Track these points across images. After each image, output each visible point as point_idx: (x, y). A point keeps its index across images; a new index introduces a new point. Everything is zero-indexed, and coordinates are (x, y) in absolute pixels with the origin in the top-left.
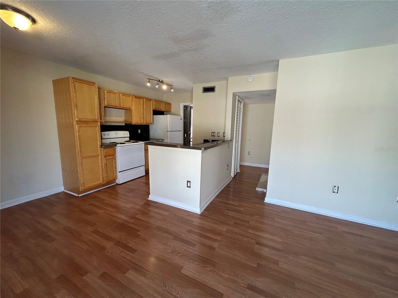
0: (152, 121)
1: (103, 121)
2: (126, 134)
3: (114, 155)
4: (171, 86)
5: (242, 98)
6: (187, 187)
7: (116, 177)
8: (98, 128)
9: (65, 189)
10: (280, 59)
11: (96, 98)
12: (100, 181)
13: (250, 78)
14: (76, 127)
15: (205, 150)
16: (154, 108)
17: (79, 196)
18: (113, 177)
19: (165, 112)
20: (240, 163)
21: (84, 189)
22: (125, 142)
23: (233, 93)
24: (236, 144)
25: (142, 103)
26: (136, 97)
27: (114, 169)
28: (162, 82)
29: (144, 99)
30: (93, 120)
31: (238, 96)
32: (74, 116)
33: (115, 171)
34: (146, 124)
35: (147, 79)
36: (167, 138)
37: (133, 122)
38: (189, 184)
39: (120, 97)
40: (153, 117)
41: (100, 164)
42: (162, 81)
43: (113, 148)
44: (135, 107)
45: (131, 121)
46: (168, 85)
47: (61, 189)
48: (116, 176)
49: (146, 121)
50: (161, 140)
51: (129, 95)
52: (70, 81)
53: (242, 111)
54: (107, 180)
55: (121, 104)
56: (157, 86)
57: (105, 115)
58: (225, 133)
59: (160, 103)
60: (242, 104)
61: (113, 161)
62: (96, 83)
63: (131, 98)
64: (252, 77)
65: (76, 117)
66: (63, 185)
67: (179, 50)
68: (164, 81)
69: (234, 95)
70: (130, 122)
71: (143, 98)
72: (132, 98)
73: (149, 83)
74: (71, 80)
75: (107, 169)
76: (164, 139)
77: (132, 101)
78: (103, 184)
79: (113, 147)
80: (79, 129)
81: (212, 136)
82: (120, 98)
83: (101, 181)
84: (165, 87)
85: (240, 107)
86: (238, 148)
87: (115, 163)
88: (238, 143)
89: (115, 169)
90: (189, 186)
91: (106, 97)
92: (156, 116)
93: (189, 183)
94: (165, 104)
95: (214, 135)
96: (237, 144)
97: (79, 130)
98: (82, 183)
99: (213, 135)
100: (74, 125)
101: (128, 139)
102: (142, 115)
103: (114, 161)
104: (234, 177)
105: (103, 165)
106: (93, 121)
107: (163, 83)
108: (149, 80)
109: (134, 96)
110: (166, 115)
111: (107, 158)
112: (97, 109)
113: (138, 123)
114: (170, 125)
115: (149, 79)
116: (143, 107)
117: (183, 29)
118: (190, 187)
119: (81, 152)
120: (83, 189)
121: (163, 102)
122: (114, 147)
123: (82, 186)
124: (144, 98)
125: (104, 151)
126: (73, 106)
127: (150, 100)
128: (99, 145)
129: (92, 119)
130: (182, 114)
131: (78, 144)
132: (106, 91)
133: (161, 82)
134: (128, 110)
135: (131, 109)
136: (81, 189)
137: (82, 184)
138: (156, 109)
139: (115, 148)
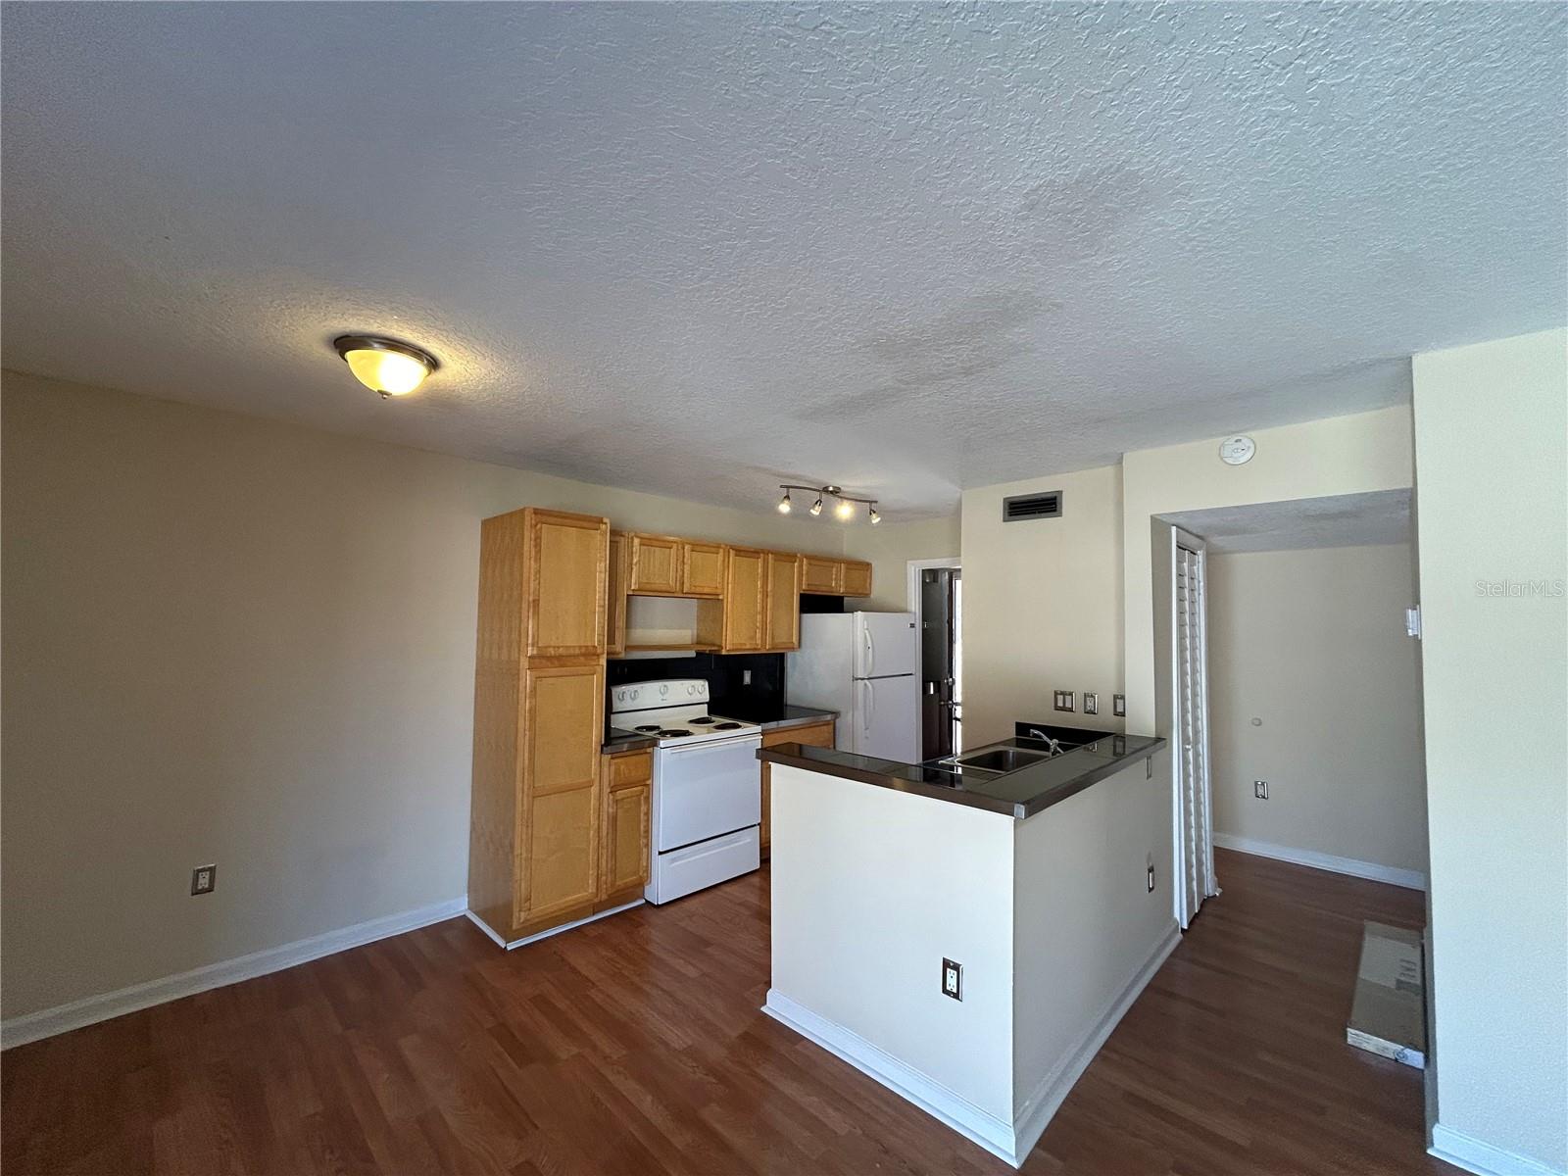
0: (795, 640)
1: (619, 647)
2: (697, 691)
3: (648, 782)
4: (871, 502)
5: (1195, 531)
6: (943, 992)
7: (645, 874)
8: (599, 678)
9: (470, 908)
10: (1414, 353)
11: (600, 572)
12: (587, 892)
13: (1240, 449)
14: (527, 678)
15: (1029, 813)
16: (804, 587)
17: (509, 949)
18: (635, 873)
19: (845, 599)
20: (1214, 839)
21: (528, 920)
22: (690, 728)
23: (1152, 517)
24: (1185, 751)
25: (760, 571)
26: (740, 552)
27: (643, 841)
28: (836, 492)
29: (770, 555)
30: (583, 650)
31: (1178, 527)
32: (523, 640)
33: (645, 850)
34: (773, 648)
35: (781, 487)
36: (854, 708)
37: (724, 645)
38: (955, 976)
39: (684, 557)
40: (800, 619)
41: (593, 821)
42: (834, 487)
43: (646, 753)
44: (733, 588)
45: (717, 642)
46: (856, 500)
47: (458, 905)
48: (648, 870)
49: (773, 639)
50: (829, 717)
51: (715, 547)
52: (526, 523)
53: (1202, 591)
54: (613, 885)
55: (686, 581)
56: (817, 508)
57: (628, 625)
58: (1123, 698)
59: (831, 564)
60: (1200, 556)
61: (640, 805)
62: (605, 520)
63: (720, 557)
64: (1244, 440)
65: (530, 641)
66: (466, 889)
67: (899, 381)
68: (842, 488)
69: (1159, 527)
70: (714, 645)
71: (764, 553)
72: (727, 554)
73: (786, 501)
74: (529, 519)
75: (614, 839)
76: (841, 710)
77: (724, 570)
78: (596, 900)
79: (642, 751)
80: (535, 688)
81: (1057, 708)
82: (683, 561)
83: (592, 889)
84: (845, 511)
85: (1191, 571)
86: (1197, 767)
87: (648, 814)
88: (1196, 742)
89: (645, 841)
90: (955, 990)
91: (635, 560)
92: (811, 618)
93: (951, 972)
94: (847, 568)
95: (1068, 705)
96: (1190, 753)
97: (534, 690)
98: (523, 896)
99: (1060, 704)
100: (522, 674)
101: (702, 711)
102: (759, 617)
103: (643, 808)
104: (1190, 924)
105: (605, 823)
106: (584, 655)
107: (841, 497)
108: (788, 492)
109: (731, 551)
110: (851, 614)
111: (620, 794)
112: (602, 609)
113: (744, 647)
114: (866, 655)
115: (788, 487)
116: (762, 587)
117: (915, 305)
118: (956, 996)
119: (532, 772)
120: (522, 921)
121: (840, 561)
122: (648, 750)
123: (520, 911)
124: (766, 552)
125: (613, 768)
126: (525, 606)
127: (789, 557)
128: (596, 742)
129: (580, 647)
130: (914, 602)
131: (523, 742)
132: (636, 541)
133: (831, 492)
134: (710, 603)
135: (721, 597)
136: (519, 918)
137: (523, 901)
138: (814, 588)
139: (651, 756)
